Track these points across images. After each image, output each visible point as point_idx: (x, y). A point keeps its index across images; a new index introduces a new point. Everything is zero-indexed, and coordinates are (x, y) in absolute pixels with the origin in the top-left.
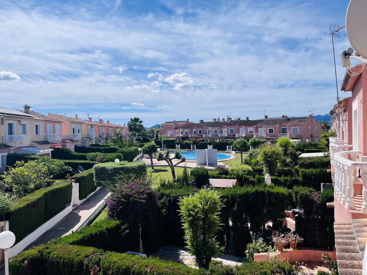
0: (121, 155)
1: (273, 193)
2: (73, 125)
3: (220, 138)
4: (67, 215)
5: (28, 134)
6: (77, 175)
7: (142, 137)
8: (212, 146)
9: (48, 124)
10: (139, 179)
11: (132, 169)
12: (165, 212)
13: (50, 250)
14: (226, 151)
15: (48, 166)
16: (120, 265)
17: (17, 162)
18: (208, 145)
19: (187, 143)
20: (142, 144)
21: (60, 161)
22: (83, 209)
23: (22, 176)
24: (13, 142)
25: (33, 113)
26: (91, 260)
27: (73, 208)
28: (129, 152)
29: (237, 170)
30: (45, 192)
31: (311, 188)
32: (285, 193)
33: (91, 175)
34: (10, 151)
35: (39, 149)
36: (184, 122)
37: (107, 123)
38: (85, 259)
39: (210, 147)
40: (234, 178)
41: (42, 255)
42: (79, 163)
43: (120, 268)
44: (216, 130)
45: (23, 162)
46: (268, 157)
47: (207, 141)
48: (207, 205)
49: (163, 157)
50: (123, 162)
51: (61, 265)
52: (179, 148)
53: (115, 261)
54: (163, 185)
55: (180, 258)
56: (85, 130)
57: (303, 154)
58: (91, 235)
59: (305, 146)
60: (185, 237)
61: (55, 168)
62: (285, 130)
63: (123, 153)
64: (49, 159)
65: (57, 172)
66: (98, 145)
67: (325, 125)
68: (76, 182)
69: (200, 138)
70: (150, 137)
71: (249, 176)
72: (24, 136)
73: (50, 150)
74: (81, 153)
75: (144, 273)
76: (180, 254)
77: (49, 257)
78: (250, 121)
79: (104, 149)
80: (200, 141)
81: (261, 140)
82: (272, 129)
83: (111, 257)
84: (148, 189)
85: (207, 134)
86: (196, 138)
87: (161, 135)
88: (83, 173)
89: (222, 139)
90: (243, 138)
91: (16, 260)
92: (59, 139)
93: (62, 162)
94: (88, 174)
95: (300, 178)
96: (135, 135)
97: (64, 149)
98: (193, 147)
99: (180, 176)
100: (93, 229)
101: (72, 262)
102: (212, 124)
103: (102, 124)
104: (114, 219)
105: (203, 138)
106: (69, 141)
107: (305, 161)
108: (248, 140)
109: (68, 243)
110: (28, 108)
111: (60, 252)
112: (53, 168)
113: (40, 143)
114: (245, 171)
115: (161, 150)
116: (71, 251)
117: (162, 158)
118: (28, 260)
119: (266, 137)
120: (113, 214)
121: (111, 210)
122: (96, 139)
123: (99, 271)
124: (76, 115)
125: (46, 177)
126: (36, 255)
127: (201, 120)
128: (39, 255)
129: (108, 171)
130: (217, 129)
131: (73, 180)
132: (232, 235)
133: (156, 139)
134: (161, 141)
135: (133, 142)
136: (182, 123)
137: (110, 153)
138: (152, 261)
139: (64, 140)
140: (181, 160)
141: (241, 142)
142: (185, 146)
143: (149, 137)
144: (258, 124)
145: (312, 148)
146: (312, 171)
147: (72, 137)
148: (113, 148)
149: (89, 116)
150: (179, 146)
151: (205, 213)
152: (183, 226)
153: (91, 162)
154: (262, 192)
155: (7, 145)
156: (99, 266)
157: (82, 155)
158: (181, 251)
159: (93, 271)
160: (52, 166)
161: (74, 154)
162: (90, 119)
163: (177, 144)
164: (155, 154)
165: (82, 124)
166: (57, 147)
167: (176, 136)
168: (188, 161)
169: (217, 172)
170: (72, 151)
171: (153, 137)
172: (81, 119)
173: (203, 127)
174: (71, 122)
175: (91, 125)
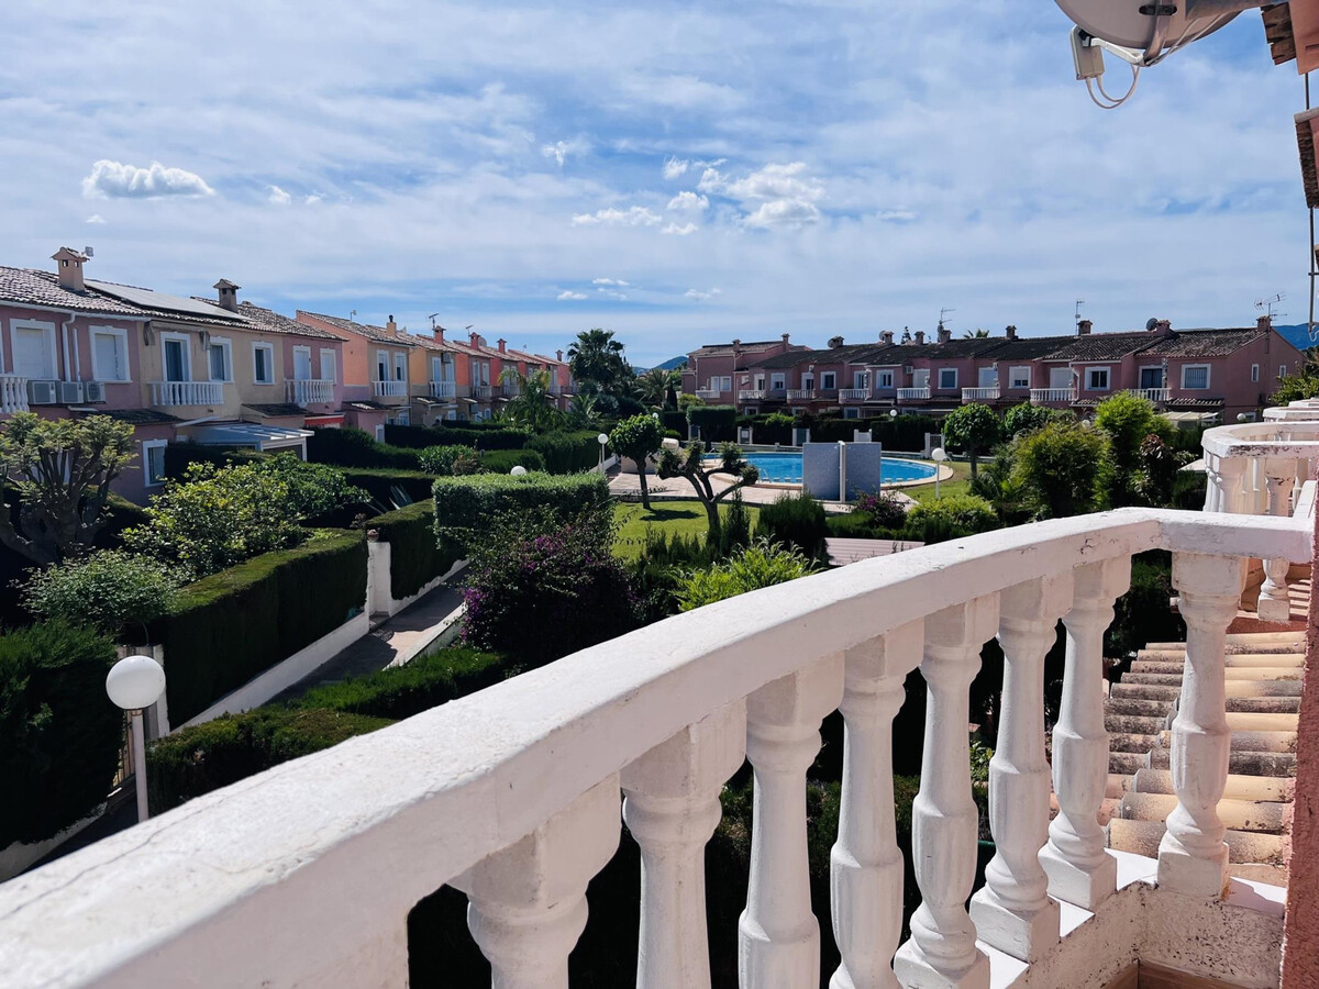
0: (540, 456)
2: (379, 352)
3: (902, 405)
4: (352, 645)
5: (232, 380)
6: (385, 518)
7: (620, 400)
8: (869, 435)
9: (296, 348)
10: (570, 525)
13: (275, 723)
14: (921, 454)
15: (292, 485)
17: (192, 466)
18: (856, 431)
19: (777, 423)
20: (615, 421)
21: (331, 470)
22: (402, 629)
23: (209, 511)
24: (184, 403)
25: (248, 308)
27: (373, 623)
28: (568, 448)
29: (937, 514)
30: (280, 564)
33: (429, 518)
34: (175, 435)
35: (268, 430)
36: (773, 345)
37: (497, 346)
39: (863, 438)
40: (915, 539)
41: (248, 737)
42: (395, 479)
44: (890, 376)
45: (210, 466)
46: (1050, 467)
47: (853, 414)
49: (680, 466)
50: (533, 474)
52: (748, 439)
54: (657, 550)
56: (418, 370)
58: (405, 689)
61: (314, 492)
62: (1156, 374)
63: (544, 449)
64: (295, 462)
65: (322, 507)
66: (467, 425)
68: (381, 539)
69: (827, 405)
70: (649, 402)
72: (219, 383)
73: (303, 435)
74: (404, 447)
77: (268, 742)
78: (1022, 340)
79: (481, 438)
80: (828, 415)
81: (1054, 412)
82: (1104, 374)
84: (598, 555)
85: (856, 389)
86: (814, 405)
87: (686, 395)
88: (406, 512)
89: (910, 409)
91: (168, 748)
92: (331, 398)
93: (339, 473)
94: (422, 514)
96: (594, 392)
97: (347, 433)
98: (801, 437)
100: (411, 675)
102: (875, 351)
103: (481, 351)
104: (483, 647)
105: (839, 405)
106: (367, 407)
108: (1005, 413)
110: (229, 292)
112: (310, 494)
113: (270, 410)
114: (966, 518)
115: (681, 444)
116: (334, 728)
117: (676, 468)
118: (204, 749)
119: (1076, 402)
120: (481, 633)
121: (473, 619)
122: (457, 403)
124: (391, 317)
125: (285, 518)
126: (231, 737)
127: (833, 337)
128: (239, 738)
129: (478, 501)
130: (891, 372)
131: (370, 532)
133: (666, 408)
134: (685, 415)
135: (584, 416)
136: (762, 349)
137: (503, 451)
139: (350, 403)
140: (741, 478)
141: (973, 416)
142: (771, 435)
143: (646, 399)
144: (1050, 352)
147: (378, 392)
148: (516, 433)
149: (434, 322)
150: (748, 434)
153: (433, 476)
155: (165, 415)
157: (408, 454)
160: (308, 485)
161: (383, 450)
162: (439, 331)
163: (741, 424)
164: (655, 456)
165: (411, 350)
166: (327, 426)
167: (740, 397)
168: (773, 483)
169: (861, 519)
170: (376, 439)
171: (656, 400)
172: (408, 332)
173: (842, 363)
174: (371, 342)
175: (442, 354)
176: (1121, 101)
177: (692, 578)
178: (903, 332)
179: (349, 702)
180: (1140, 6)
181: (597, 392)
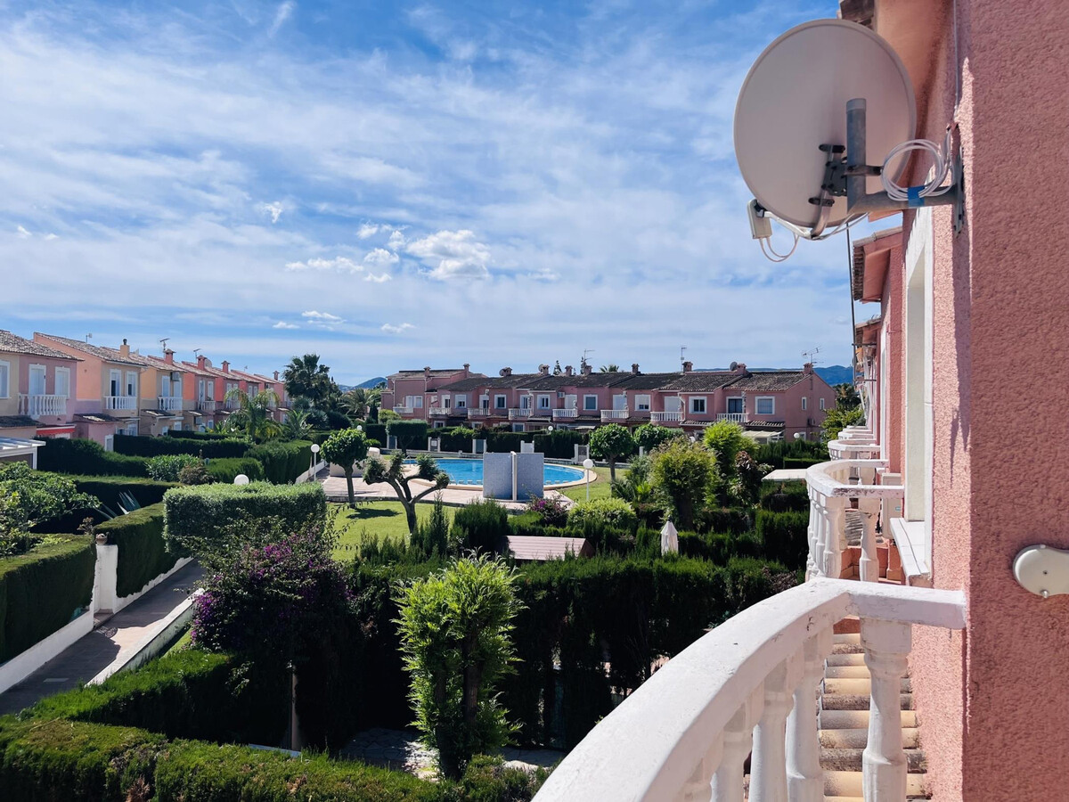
0: (259, 463)
1: (673, 574)
2: (112, 371)
3: (557, 422)
6: (114, 522)
7: (328, 414)
8: (532, 445)
9: (32, 366)
10: (296, 533)
11: (282, 505)
12: (372, 629)
13: (8, 735)
14: (572, 460)
15: (23, 493)
16: (213, 775)
18: (522, 442)
19: (461, 434)
20: (326, 433)
21: (62, 478)
22: (126, 625)
26: (128, 763)
27: (97, 621)
28: (284, 456)
29: (591, 513)
30: (9, 570)
31: (775, 562)
32: (705, 575)
33: (158, 521)
36: (454, 373)
37: (221, 367)
38: (110, 760)
39: (527, 448)
40: (578, 535)
42: (123, 485)
43: (210, 785)
44: (547, 400)
46: (676, 477)
47: (519, 428)
48: (475, 603)
49: (383, 473)
50: (256, 484)
51: (37, 779)
52: (436, 448)
53: (197, 765)
54: (370, 552)
55: (406, 764)
56: (148, 388)
57: (777, 471)
58: (137, 694)
59: (786, 450)
60: (413, 695)
61: (44, 498)
62: (738, 404)
63: (262, 458)
64: (26, 470)
65: (51, 512)
66: (191, 435)
67: (847, 394)
68: (109, 542)
69: (499, 421)
70: (354, 415)
71: (620, 531)
73: (34, 445)
74: (132, 455)
75: (278, 796)
76: (409, 752)
78: (643, 375)
79: (205, 447)
80: (501, 429)
81: (669, 430)
82: (702, 402)
83: (187, 756)
84: (321, 560)
85: (522, 409)
86: (489, 421)
87: (384, 410)
88: (135, 516)
89: (563, 425)
90: (619, 424)
92: (64, 411)
93: (69, 481)
94: (151, 519)
95: (757, 537)
96: (306, 407)
97: (78, 443)
98: (480, 447)
99: (422, 527)
100: (143, 679)
101: (71, 768)
102: (535, 380)
103: (206, 371)
104: (213, 648)
105: (508, 421)
106: (98, 419)
107: (779, 491)
108: (634, 430)
109: (65, 717)
111: (37, 742)
112: (40, 501)
113: (3, 421)
114: (613, 516)
115: (382, 452)
116: (70, 739)
117: (380, 474)
119: (683, 422)
120: (210, 635)
121: (204, 622)
122: (183, 415)
123: (151, 794)
124: (125, 341)
125: (16, 526)
127: (504, 368)
129: (207, 509)
130: (549, 396)
131: (99, 536)
132: (561, 696)
133: (369, 421)
134: (385, 427)
135: (298, 428)
136: (448, 375)
137: (226, 459)
138: (308, 762)
139: (81, 415)
140: (434, 483)
141: (614, 434)
142: (455, 444)
143: (350, 413)
144: (664, 384)
145: (805, 457)
146: (789, 518)
147: (109, 406)
148: (237, 443)
149: (165, 345)
150: (436, 443)
151: (469, 627)
152: (405, 664)
153: (160, 482)
154: (643, 571)
156: (149, 780)
157: (137, 463)
158: (414, 744)
159: (133, 793)
160: (38, 492)
161: (112, 458)
162: (169, 353)
163: (431, 435)
164: (361, 463)
165: (143, 369)
166: (58, 436)
167: (430, 413)
168: (459, 485)
169: (534, 519)
170: (105, 449)
171: (360, 414)
172: (140, 354)
173: (510, 388)
174: (105, 362)
175: (172, 373)
176: (786, 257)
177: (410, 586)
178: (555, 364)
179: (82, 710)
180: (808, 198)
181: (308, 407)
